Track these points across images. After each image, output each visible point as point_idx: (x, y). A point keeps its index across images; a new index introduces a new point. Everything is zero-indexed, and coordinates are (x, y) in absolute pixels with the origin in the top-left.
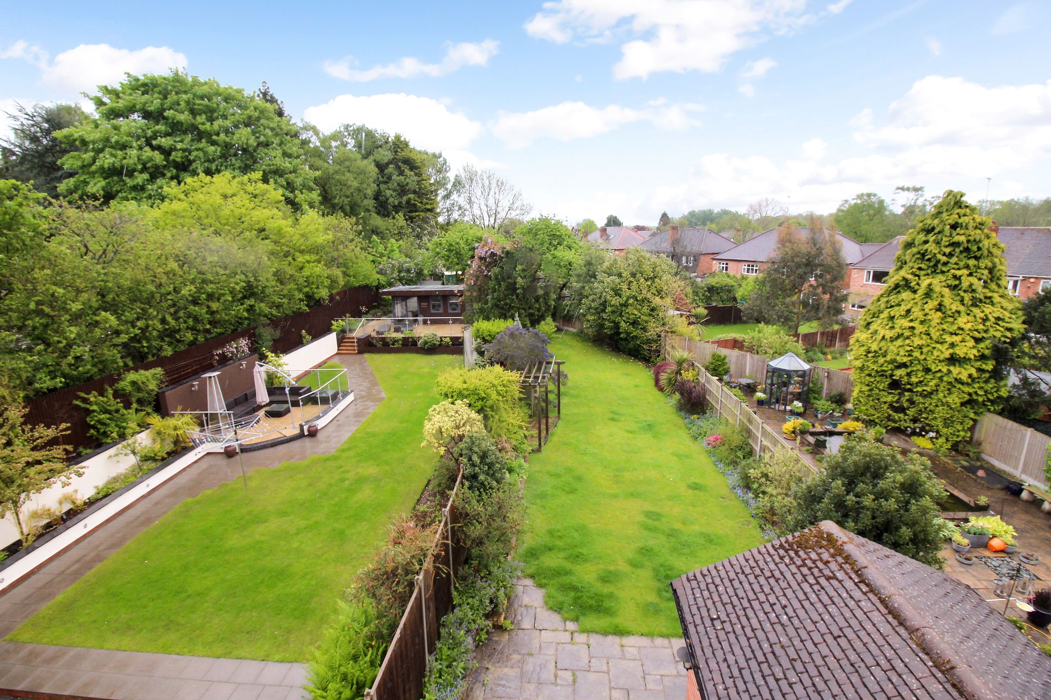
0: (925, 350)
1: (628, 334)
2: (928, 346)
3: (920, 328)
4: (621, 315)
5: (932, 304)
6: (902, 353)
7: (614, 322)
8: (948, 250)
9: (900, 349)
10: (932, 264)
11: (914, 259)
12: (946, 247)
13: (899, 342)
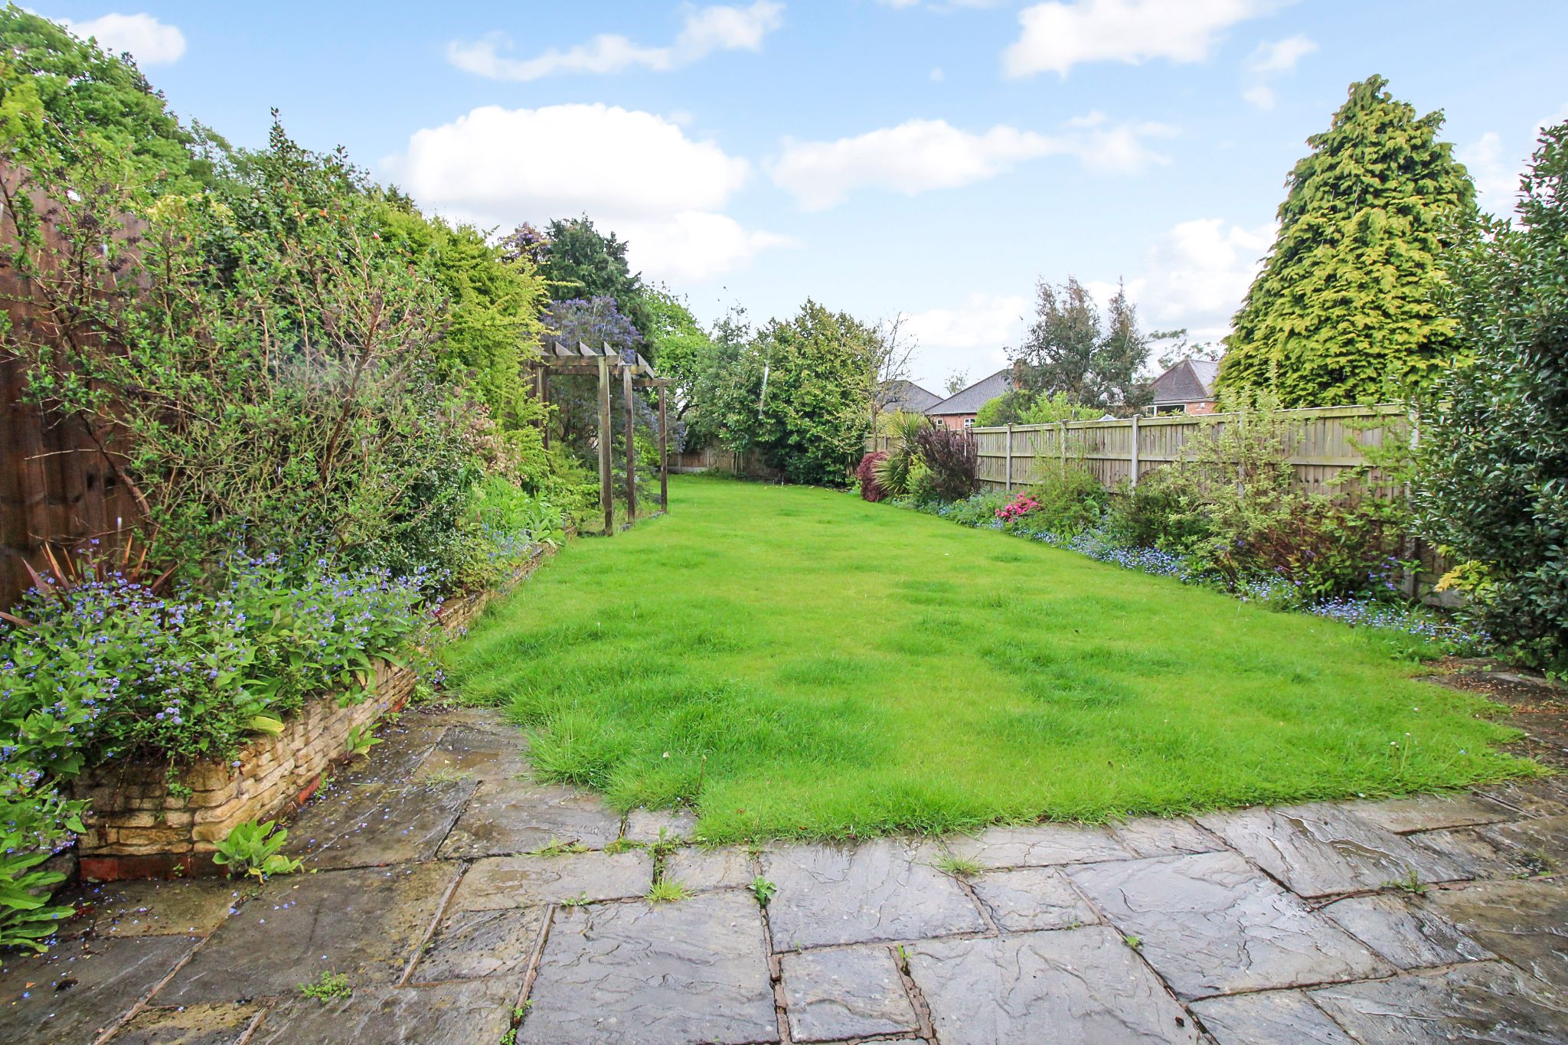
0: (1378, 335)
1: (801, 432)
2: (1381, 328)
3: (1360, 298)
4: (788, 402)
5: (1373, 253)
6: (1334, 349)
7: (775, 415)
8: (1378, 168)
9: (1328, 345)
10: (1354, 196)
11: (1319, 194)
12: (1375, 162)
13: (1325, 332)
